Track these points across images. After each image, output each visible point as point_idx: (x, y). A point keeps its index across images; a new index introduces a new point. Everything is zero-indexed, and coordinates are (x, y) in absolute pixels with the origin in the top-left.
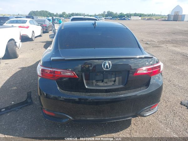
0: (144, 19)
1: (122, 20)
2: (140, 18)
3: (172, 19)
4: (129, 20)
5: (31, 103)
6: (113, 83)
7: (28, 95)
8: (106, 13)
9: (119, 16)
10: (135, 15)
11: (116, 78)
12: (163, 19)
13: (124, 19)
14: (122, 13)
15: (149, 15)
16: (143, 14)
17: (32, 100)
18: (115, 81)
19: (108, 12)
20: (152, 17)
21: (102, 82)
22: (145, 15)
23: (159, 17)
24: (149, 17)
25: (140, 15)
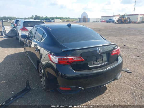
0: (64, 21)
1: (48, 22)
2: (61, 20)
3: (82, 21)
4: (53, 22)
5: (30, 90)
6: (102, 61)
7: (26, 83)
8: (34, 17)
9: (45, 19)
10: (57, 18)
11: (103, 58)
12: (77, 21)
13: (50, 21)
14: (46, 17)
15: (67, 19)
16: (62, 18)
17: (30, 87)
18: (102, 60)
19: (36, 16)
20: (69, 20)
21: (96, 61)
22: (64, 19)
23: (73, 20)
24: (67, 20)
25: (61, 18)
